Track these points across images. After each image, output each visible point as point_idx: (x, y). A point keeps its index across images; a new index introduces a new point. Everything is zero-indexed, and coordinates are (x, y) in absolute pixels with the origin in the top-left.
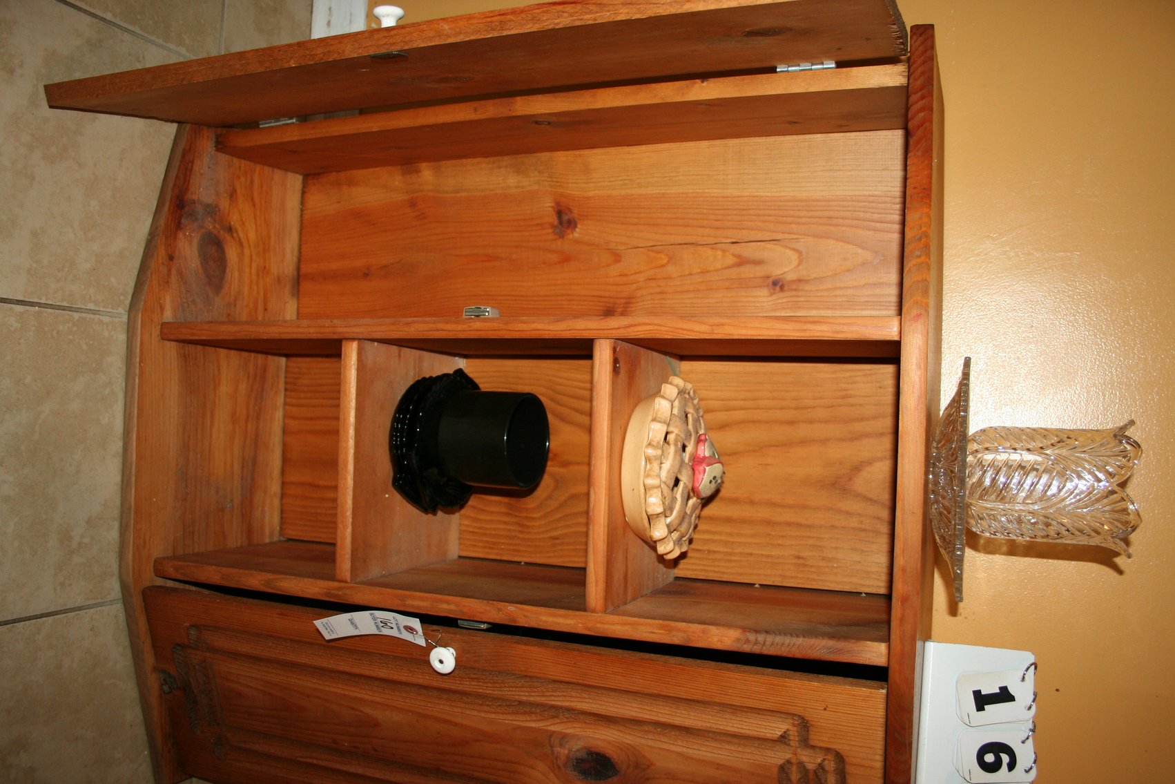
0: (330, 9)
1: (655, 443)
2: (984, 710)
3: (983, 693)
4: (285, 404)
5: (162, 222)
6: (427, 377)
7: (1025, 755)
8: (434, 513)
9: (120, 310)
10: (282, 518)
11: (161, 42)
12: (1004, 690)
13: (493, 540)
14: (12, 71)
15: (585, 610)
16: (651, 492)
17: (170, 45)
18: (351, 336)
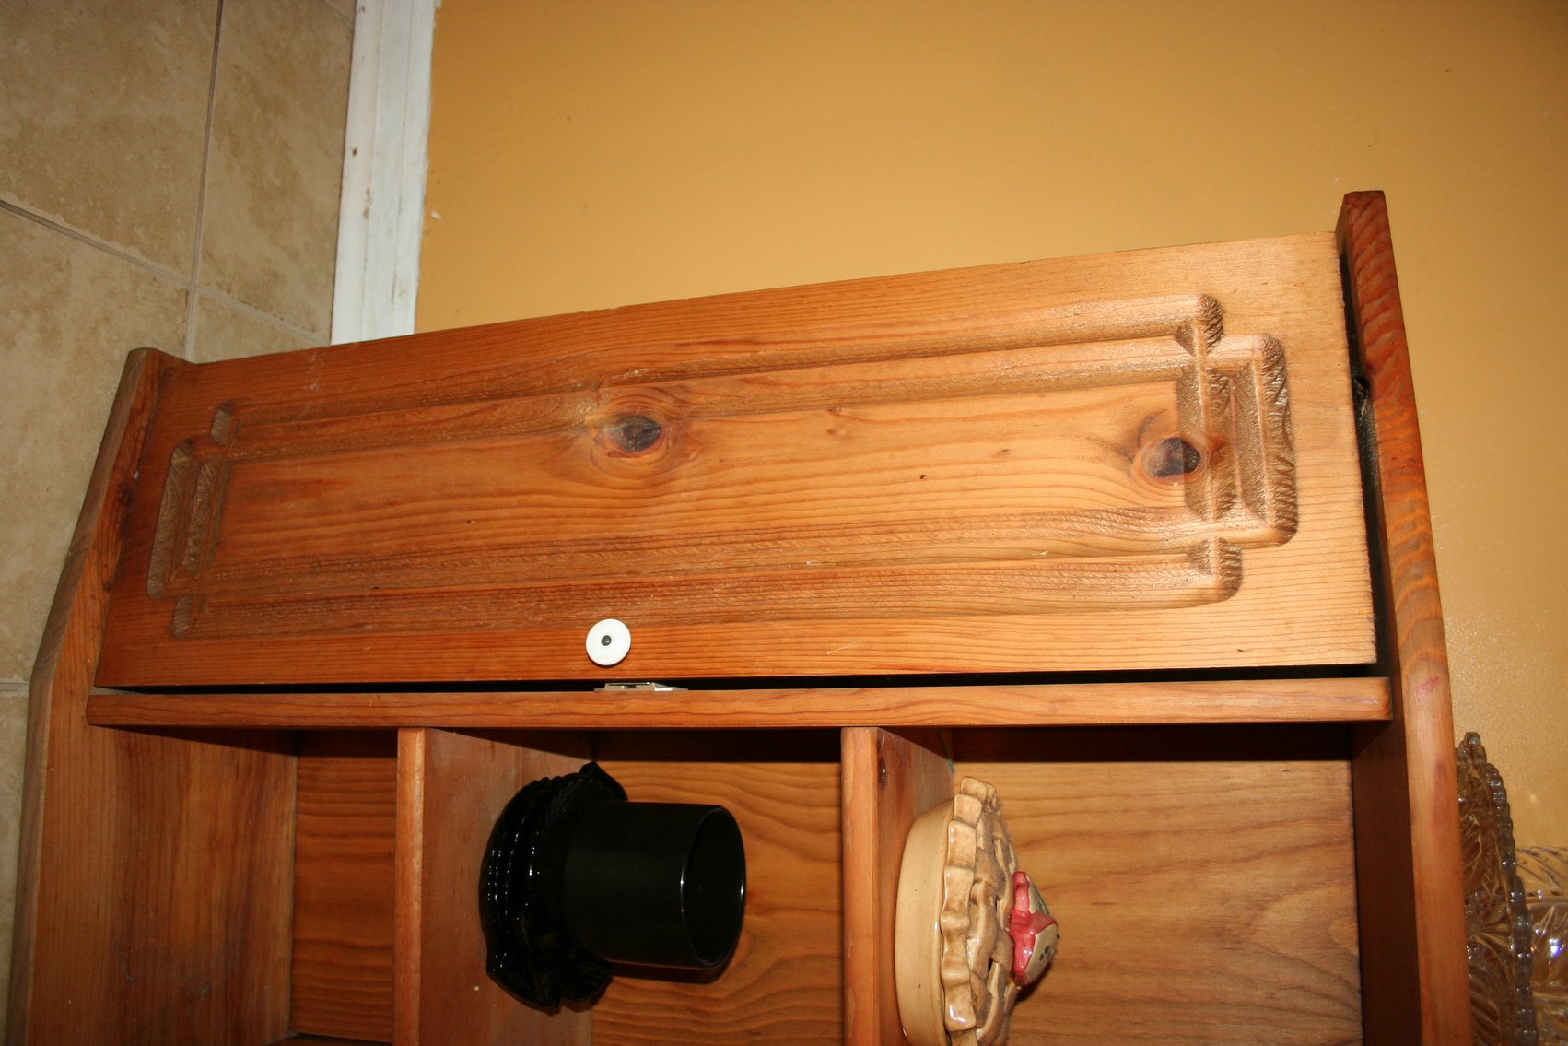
0: (368, 192)
1: (955, 906)
4: (298, 811)
5: (93, 528)
6: (539, 779)
8: (555, 1011)
9: (17, 678)
10: (293, 999)
11: (98, 238)
13: (649, 1037)
16: (955, 992)
17: (110, 244)
18: (412, 722)
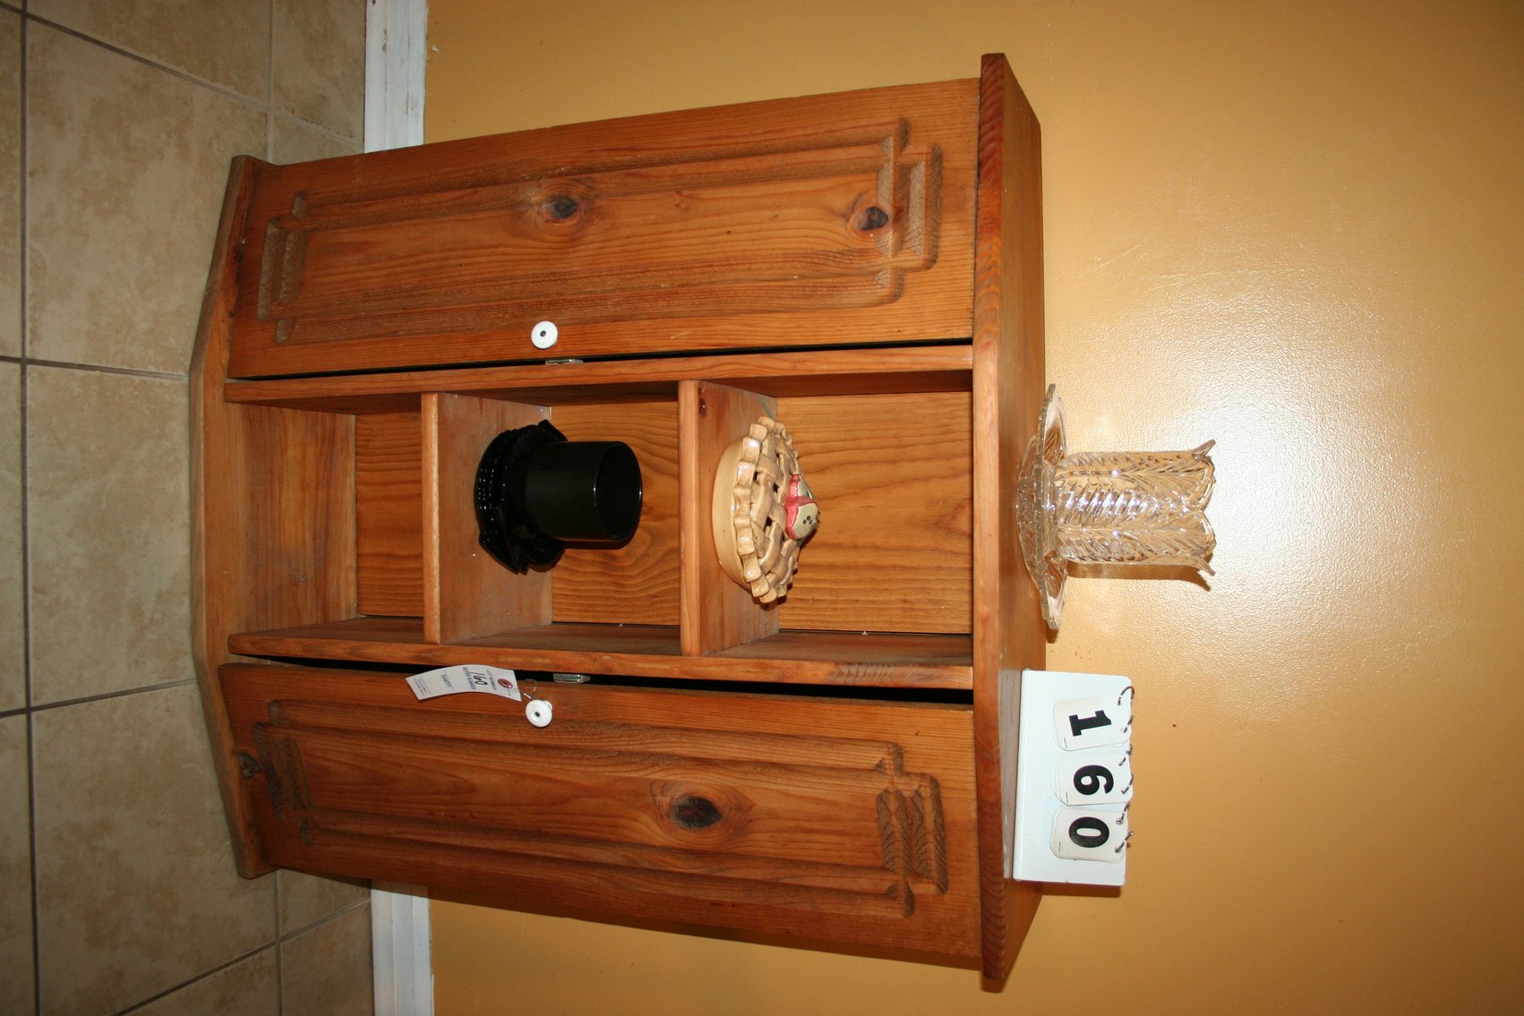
0: (385, 31)
1: (743, 483)
2: (1080, 734)
3: (1079, 718)
4: (357, 469)
5: (220, 276)
6: (511, 429)
7: (1122, 777)
8: (524, 572)
9: (181, 373)
10: (358, 593)
11: (207, 81)
12: (1101, 714)
13: (588, 602)
14: (61, 125)
15: (681, 655)
16: (742, 532)
17: (216, 85)
18: (431, 388)
